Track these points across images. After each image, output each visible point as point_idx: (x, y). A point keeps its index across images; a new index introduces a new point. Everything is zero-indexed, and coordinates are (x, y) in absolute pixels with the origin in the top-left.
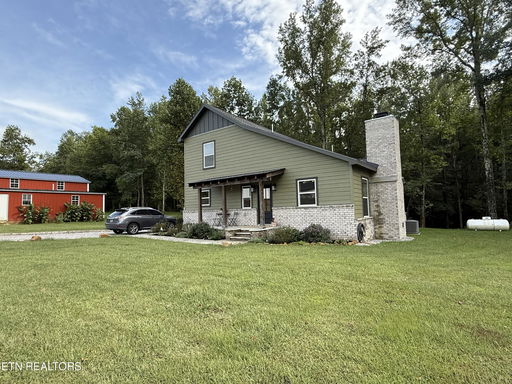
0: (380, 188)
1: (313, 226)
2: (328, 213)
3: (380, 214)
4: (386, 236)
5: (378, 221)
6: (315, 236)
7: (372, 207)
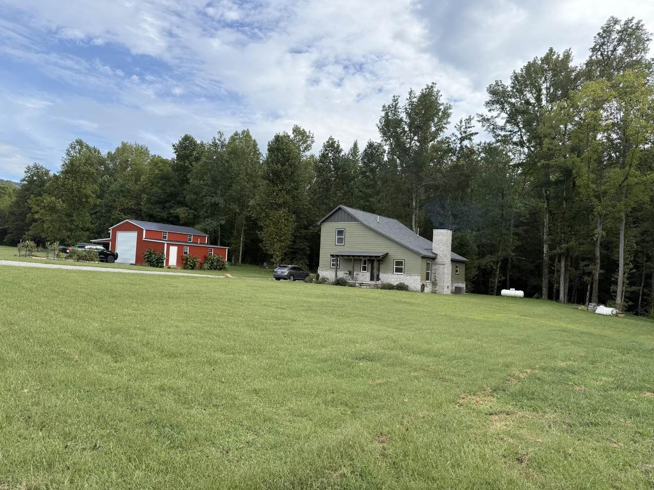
0: (437, 267)
1: (401, 283)
2: (408, 278)
3: (436, 280)
4: (438, 292)
5: (434, 284)
6: (402, 287)
7: (432, 277)
